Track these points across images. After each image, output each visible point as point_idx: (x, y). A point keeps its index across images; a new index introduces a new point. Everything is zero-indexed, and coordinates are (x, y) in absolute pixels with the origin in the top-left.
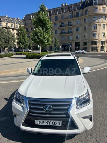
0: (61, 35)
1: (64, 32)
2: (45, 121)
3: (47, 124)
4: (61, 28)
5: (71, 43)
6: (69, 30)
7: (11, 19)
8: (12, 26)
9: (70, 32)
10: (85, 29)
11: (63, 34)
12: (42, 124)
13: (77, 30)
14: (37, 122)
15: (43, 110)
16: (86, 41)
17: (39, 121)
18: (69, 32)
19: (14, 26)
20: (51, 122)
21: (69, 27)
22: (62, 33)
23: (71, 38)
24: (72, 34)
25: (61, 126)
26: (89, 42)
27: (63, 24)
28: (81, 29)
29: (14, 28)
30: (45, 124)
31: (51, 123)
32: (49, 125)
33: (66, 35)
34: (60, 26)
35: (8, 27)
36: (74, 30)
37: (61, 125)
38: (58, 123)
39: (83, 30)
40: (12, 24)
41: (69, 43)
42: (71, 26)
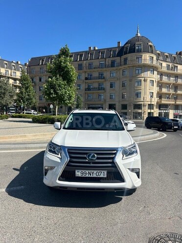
0: (86, 92)
1: (91, 87)
2: (87, 172)
3: (90, 176)
4: (87, 81)
5: (102, 105)
6: (99, 85)
7: (5, 62)
8: (6, 73)
9: (101, 88)
10: (123, 85)
11: (90, 90)
12: (83, 176)
13: (111, 86)
14: (78, 173)
15: (85, 158)
16: (125, 103)
17: (80, 171)
18: (99, 88)
19: (10, 73)
20: (95, 172)
21: (100, 80)
22: (88, 89)
23: (102, 97)
24: (103, 91)
25: (105, 178)
26: (130, 106)
27: (91, 75)
28: (117, 85)
29: (9, 76)
30: (87, 176)
31: (95, 174)
32: (92, 176)
33: (94, 92)
34: (86, 79)
36: (107, 85)
37: (105, 176)
38: (103, 173)
39: (121, 86)
40: (7, 69)
41: (99, 104)
42: (103, 80)
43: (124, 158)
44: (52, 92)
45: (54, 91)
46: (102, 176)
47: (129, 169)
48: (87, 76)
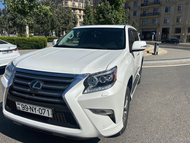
0: (142, 17)
1: (147, 13)
3: (32, 112)
4: (143, 7)
5: (156, 29)
6: (154, 10)
8: (79, 6)
9: (156, 13)
10: (179, 9)
11: (145, 15)
12: (25, 111)
13: (167, 10)
16: (179, 26)
18: (154, 13)
19: (81, 6)
21: (155, 5)
22: (144, 15)
23: (156, 22)
24: (158, 16)
26: (184, 29)
27: (147, 2)
28: (173, 9)
29: (81, 8)
30: (29, 111)
31: (37, 110)
32: (34, 113)
33: (149, 17)
34: (142, 5)
35: (74, 7)
36: (162, 10)
37: (51, 116)
38: (46, 112)
39: (177, 9)
40: (80, 3)
41: (153, 29)
42: (158, 5)
43: (86, 92)
44: (101, 16)
45: (103, 16)
46: (46, 115)
47: (90, 109)
48: (143, 3)
